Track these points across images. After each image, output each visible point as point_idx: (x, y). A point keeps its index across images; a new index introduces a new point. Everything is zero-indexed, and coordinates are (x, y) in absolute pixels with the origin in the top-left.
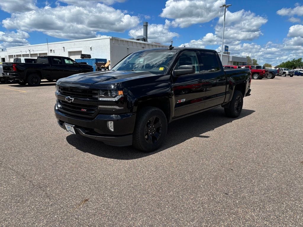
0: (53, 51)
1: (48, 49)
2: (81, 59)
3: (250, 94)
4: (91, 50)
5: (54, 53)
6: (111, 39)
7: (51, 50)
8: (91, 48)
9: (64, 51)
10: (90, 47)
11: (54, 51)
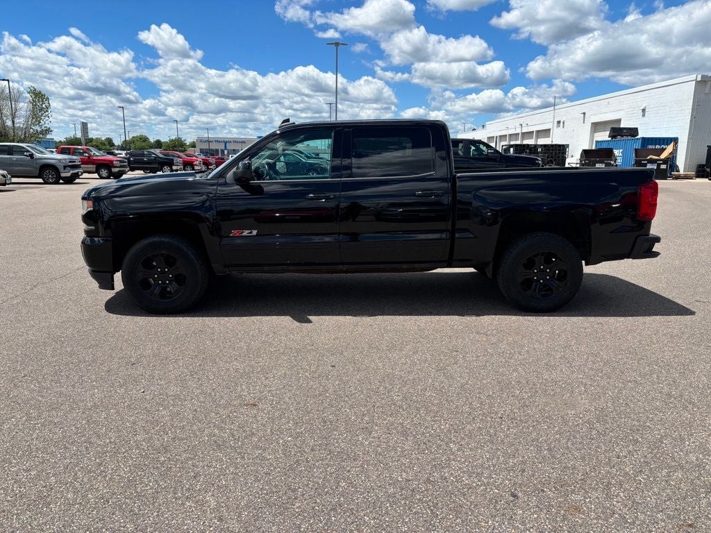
0: (562, 123)
1: (554, 120)
2: (610, 139)
3: (656, 254)
4: (644, 115)
5: (563, 127)
6: (697, 82)
7: (559, 122)
8: (644, 110)
9: (584, 122)
10: (642, 108)
11: (564, 123)
